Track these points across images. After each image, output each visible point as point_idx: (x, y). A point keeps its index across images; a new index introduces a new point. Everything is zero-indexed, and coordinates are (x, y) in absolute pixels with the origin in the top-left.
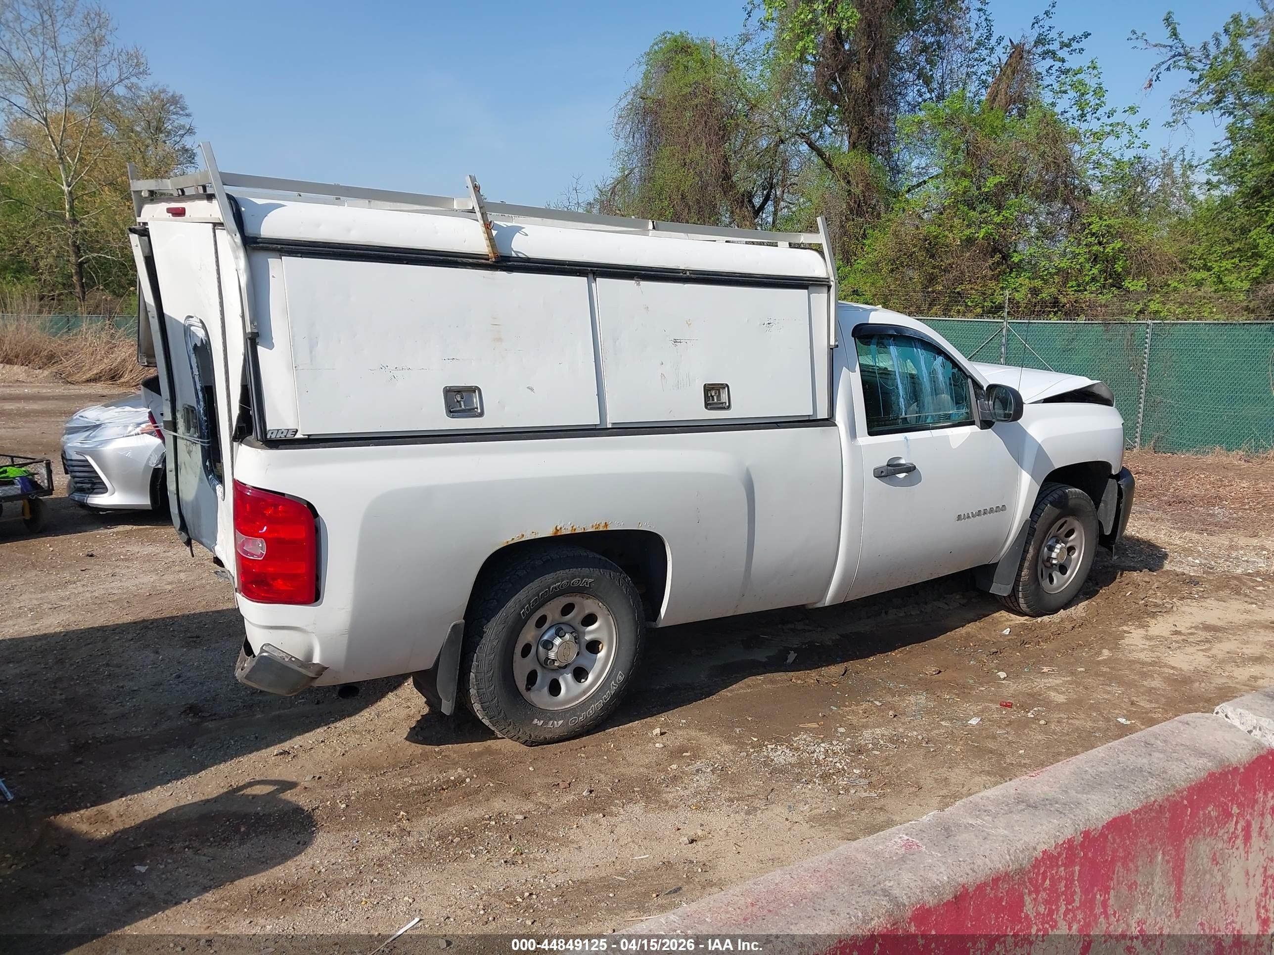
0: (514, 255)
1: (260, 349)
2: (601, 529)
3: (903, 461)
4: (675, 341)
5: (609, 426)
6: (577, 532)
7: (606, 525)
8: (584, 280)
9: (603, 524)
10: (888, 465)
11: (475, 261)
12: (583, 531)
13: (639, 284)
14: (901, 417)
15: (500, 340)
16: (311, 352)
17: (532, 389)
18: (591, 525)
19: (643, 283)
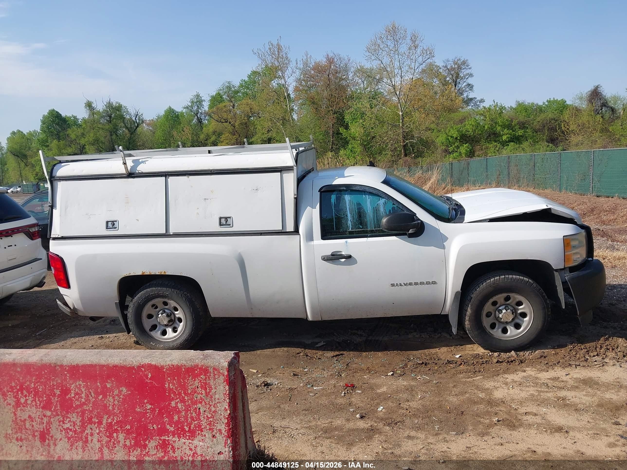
0: (137, 172)
1: (54, 210)
2: (163, 274)
3: (343, 253)
4: (205, 199)
5: (171, 234)
6: (152, 274)
7: (165, 272)
8: (164, 178)
9: (163, 272)
10: (332, 255)
11: (121, 176)
12: (154, 274)
13: (189, 177)
14: (348, 231)
15: (128, 203)
16: (65, 210)
17: (138, 220)
18: (158, 272)
19: (191, 177)
